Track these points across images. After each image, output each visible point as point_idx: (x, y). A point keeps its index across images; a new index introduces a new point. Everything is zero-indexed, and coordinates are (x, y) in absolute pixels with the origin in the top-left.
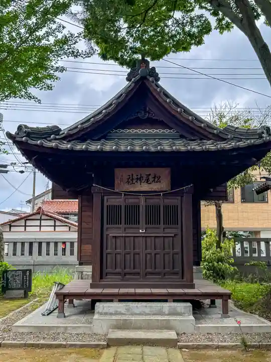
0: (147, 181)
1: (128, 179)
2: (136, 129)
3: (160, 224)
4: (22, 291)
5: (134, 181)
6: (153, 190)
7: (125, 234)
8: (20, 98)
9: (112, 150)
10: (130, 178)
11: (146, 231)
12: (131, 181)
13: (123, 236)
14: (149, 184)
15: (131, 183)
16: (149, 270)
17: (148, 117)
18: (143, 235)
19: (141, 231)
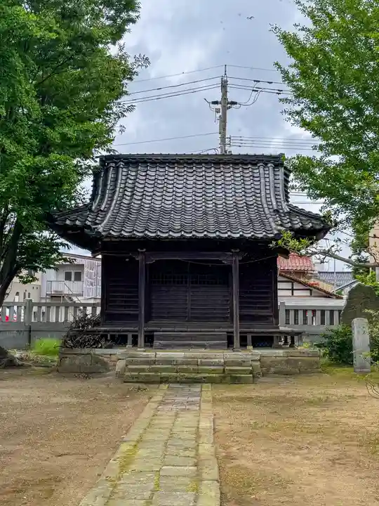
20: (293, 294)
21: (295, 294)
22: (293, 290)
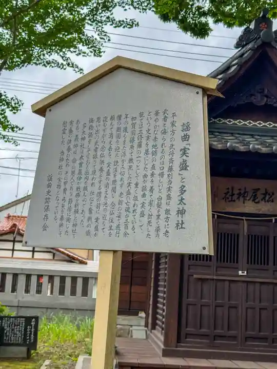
0: (254, 199)
1: (226, 194)
2: (244, 120)
3: (268, 264)
4: (24, 349)
5: (235, 197)
6: (261, 212)
7: (216, 276)
8: (44, 65)
9: (225, 148)
10: (228, 192)
11: (247, 273)
12: (230, 198)
13: (213, 279)
14: (256, 203)
15: (230, 199)
16: (250, 333)
17: (266, 105)
18: (243, 279)
19: (240, 273)
20: (33, 256)
21: (35, 257)
22: (33, 251)
